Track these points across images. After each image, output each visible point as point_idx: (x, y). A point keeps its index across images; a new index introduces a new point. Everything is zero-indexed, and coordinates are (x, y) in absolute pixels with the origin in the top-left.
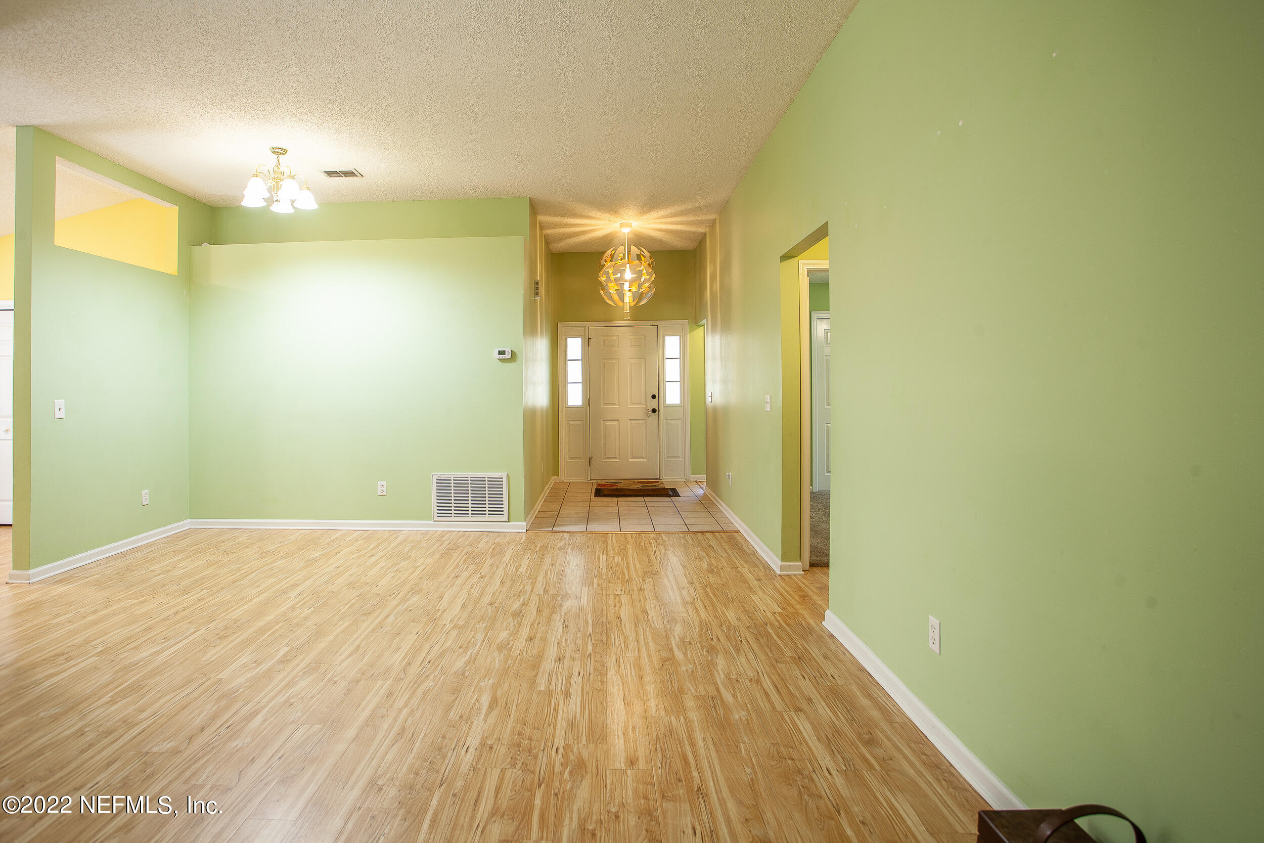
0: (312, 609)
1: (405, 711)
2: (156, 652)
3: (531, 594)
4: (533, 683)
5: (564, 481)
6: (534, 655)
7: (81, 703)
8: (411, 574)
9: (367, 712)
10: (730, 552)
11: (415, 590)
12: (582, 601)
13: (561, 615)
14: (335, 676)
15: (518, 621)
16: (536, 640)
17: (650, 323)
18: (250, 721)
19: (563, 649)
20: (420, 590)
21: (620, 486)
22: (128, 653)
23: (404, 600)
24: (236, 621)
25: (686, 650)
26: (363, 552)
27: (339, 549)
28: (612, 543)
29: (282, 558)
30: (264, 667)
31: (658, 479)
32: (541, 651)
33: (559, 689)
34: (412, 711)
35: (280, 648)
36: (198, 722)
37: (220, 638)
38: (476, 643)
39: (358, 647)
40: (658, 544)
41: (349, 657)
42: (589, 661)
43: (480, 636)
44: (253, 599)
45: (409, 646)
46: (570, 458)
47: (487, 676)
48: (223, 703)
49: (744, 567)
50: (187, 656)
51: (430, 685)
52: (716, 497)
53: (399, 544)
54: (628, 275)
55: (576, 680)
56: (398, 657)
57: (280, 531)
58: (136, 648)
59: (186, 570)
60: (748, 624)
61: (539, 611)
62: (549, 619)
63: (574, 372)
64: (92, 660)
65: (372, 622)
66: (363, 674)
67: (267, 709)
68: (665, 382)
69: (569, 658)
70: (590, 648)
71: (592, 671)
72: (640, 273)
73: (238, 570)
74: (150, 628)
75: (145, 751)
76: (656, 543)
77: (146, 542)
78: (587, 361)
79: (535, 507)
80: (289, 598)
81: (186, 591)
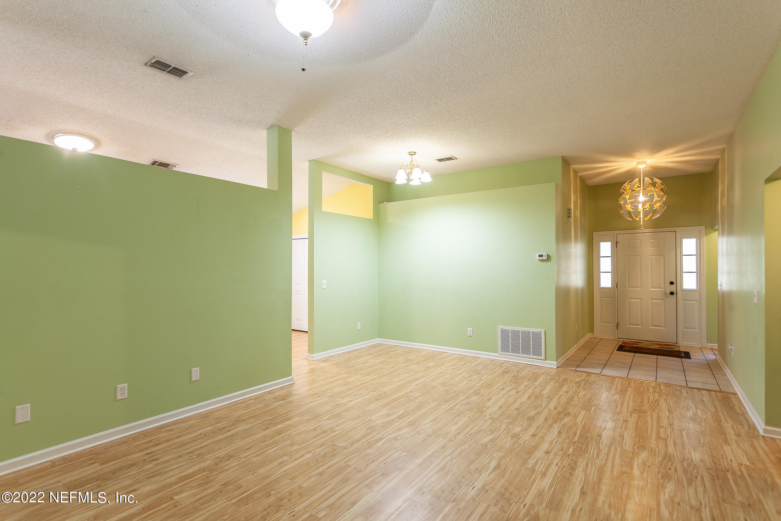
0: (421, 393)
1: (448, 458)
2: (350, 401)
3: (544, 408)
4: (525, 461)
5: (598, 337)
6: (532, 446)
7: (318, 417)
8: (477, 383)
9: (429, 453)
10: (719, 408)
11: (476, 393)
12: (578, 419)
13: (560, 425)
14: (421, 430)
15: (530, 423)
16: (537, 437)
17: (669, 229)
18: (377, 443)
19: (552, 446)
20: (479, 394)
21: (641, 345)
22: (339, 399)
23: (468, 397)
24: (385, 393)
25: (644, 470)
26: (456, 367)
27: (444, 363)
28: (617, 385)
29: (415, 364)
30: (391, 418)
31: (675, 343)
32: (537, 445)
33: (540, 470)
34: (452, 458)
35: (400, 410)
36: (357, 437)
37: (376, 400)
38: (500, 430)
39: (436, 419)
40: (654, 392)
41: (430, 422)
42: (567, 458)
43: (503, 426)
44: (396, 383)
45: (462, 423)
46: (603, 322)
47: (499, 451)
48: (369, 431)
49: (728, 423)
50: (361, 405)
51: (466, 447)
52: (724, 364)
53: (477, 365)
54: (642, 198)
55: (554, 468)
56: (454, 428)
57: (418, 350)
58: (343, 397)
59: (372, 363)
60: (709, 466)
61: (546, 419)
62: (551, 426)
63: (606, 264)
64: (326, 399)
65: (448, 406)
66: (434, 433)
67: (386, 438)
68: (682, 272)
69: (554, 453)
70: (571, 450)
71: (567, 465)
72: (652, 197)
73: (393, 367)
74: (350, 389)
75: (335, 444)
76: (653, 390)
77: (358, 348)
78: (615, 257)
79: (568, 353)
80: (412, 386)
81: (368, 374)
